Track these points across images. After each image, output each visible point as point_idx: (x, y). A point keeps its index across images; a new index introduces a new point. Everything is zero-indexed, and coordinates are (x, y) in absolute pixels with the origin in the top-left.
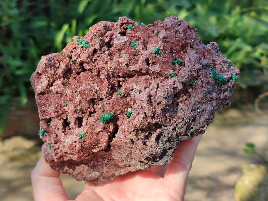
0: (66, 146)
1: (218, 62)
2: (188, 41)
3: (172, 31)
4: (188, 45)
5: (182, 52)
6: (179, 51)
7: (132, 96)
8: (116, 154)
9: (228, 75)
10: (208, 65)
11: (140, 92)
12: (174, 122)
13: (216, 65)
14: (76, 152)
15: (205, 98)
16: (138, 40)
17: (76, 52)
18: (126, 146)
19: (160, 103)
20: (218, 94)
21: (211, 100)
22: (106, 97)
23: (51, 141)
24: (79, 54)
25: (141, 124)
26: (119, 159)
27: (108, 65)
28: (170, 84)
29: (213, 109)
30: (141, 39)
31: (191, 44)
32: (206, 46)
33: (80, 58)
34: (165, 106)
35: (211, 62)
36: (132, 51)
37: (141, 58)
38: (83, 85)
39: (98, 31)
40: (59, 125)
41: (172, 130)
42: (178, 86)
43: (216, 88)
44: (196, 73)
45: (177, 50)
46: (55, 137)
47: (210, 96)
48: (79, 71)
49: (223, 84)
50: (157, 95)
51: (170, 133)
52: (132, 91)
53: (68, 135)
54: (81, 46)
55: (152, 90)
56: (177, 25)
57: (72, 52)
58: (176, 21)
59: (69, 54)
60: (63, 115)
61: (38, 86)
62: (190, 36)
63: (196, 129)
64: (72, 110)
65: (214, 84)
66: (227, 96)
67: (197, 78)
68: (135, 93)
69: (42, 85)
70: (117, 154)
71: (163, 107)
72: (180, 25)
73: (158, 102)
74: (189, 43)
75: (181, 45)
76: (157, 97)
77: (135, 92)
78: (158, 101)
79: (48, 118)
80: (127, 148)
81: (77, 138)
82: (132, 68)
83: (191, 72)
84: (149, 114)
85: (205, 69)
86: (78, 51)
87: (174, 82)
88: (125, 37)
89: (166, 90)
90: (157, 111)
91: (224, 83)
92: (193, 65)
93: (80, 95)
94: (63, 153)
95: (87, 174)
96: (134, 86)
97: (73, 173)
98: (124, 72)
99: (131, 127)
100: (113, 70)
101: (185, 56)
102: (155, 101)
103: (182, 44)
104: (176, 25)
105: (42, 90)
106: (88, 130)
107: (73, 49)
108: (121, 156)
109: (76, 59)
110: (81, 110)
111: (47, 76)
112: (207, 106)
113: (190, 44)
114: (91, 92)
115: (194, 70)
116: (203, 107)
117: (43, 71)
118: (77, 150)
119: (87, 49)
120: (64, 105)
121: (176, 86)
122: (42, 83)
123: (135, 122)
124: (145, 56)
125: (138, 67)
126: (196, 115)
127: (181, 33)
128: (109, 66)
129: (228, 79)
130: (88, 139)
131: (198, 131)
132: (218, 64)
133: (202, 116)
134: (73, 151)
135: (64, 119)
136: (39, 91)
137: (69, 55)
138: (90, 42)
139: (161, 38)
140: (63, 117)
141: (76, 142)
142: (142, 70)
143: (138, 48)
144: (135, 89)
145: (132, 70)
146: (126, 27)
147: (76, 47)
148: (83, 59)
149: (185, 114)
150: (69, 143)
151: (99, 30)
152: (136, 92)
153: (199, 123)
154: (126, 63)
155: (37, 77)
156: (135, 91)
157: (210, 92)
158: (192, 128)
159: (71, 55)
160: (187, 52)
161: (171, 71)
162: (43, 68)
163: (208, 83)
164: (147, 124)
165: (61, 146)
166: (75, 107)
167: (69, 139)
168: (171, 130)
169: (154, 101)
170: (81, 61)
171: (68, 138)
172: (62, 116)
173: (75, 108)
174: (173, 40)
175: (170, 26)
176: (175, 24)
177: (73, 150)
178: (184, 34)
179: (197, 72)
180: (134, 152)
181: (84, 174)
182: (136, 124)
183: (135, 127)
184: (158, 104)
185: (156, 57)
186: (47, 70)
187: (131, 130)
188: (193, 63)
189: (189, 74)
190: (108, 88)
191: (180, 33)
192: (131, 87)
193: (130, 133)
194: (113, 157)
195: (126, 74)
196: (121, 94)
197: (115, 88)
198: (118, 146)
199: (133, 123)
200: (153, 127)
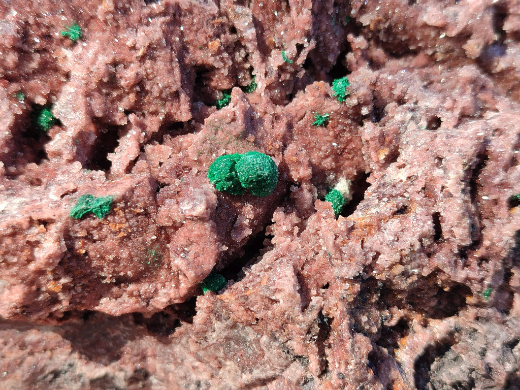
7: (389, 127)
8: (190, 360)
11: (434, 123)
14: (24, 274)
18: (275, 339)
22: (269, 88)
25: (401, 263)
51: (491, 357)
53: (17, 182)
60: (36, 82)
64: (93, 69)
68: (413, 118)
70: (197, 364)
73: (517, 191)
77: (410, 115)
78: (516, 188)
80: (273, 353)
84: (458, 232)
93: (162, 19)
96: (415, 89)
99: (351, 256)
106: (132, 190)
110: (138, 88)
114: (211, 34)
118: (32, 267)
120: (67, 37)
123: (375, 241)
130: (115, 233)
135: (33, 106)
140: (31, 90)
141: (46, 223)
144: (416, 103)
150: (13, 217)
152: (418, 114)
156: (413, 110)
166: (115, 64)
167: (17, 200)
169: (496, 181)
171: (13, 194)
172: (32, 83)
173: (113, 69)
177: (15, 260)
180: (298, 383)
182: (378, 254)
183: (368, 262)
184: (516, 202)
187: (345, 269)
190: (300, 47)
192: (398, 86)
193: (326, 286)
194: (171, 367)
195: (389, 31)
196: (348, 96)
197: (318, 68)
198: (234, 326)
199: (367, 244)
200: (430, 299)
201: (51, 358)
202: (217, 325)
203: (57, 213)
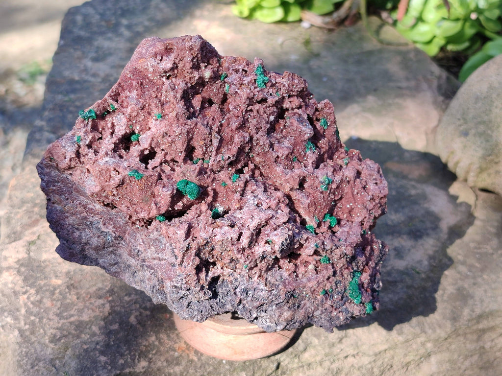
0: (100, 164)
2: (366, 212)
4: (362, 216)
6: (344, 211)
7: (244, 198)
10: (358, 262)
11: (259, 204)
12: (258, 282)
13: (365, 272)
14: (103, 184)
15: (317, 295)
16: (317, 146)
17: (242, 78)
20: (333, 306)
21: (321, 303)
24: (243, 83)
27: (258, 133)
33: (239, 89)
34: (271, 253)
35: (364, 264)
36: (300, 151)
37: (302, 170)
40: (120, 131)
42: (309, 248)
46: (97, 137)
48: (216, 100)
49: (350, 301)
50: (279, 230)
52: (251, 194)
53: (115, 154)
54: (255, 77)
55: (277, 218)
57: (237, 71)
61: (153, 59)
62: (374, 209)
64: (159, 131)
65: (342, 290)
67: (335, 262)
69: (158, 63)
70: (142, 243)
71: (270, 250)
72: (377, 184)
75: (354, 207)
76: (275, 232)
77: (253, 198)
78: (271, 237)
79: (116, 107)
81: (127, 171)
82: (281, 169)
83: (337, 248)
84: (245, 242)
86: (246, 79)
87: (308, 238)
88: (311, 127)
90: (256, 248)
91: (353, 301)
92: (347, 245)
98: (265, 162)
101: (346, 224)
103: (358, 207)
105: (151, 69)
106: (151, 176)
107: (243, 70)
108: (144, 250)
109: (234, 84)
112: (308, 305)
114: (203, 138)
116: (305, 302)
120: (155, 116)
124: (309, 172)
126: (288, 303)
129: (361, 303)
133: (292, 311)
135: (134, 130)
136: (147, 65)
138: (270, 86)
139: (345, 174)
143: (309, 155)
144: (257, 195)
146: (321, 117)
147: (247, 71)
148: (241, 93)
149: (280, 287)
152: (256, 199)
153: (280, 316)
154: (280, 155)
157: (328, 294)
159: (232, 74)
160: (352, 223)
161: (315, 222)
163: (338, 282)
165: (91, 156)
166: (167, 133)
167: (113, 160)
170: (237, 92)
171: (113, 157)
172: (136, 125)
181: (67, 220)
182: (216, 235)
184: (267, 242)
186: (187, 54)
187: (203, 235)
190: (229, 158)
192: (255, 186)
193: (196, 237)
195: (264, 167)
196: (236, 182)
197: (234, 167)
198: (160, 235)
199: (215, 230)
202: (155, 233)
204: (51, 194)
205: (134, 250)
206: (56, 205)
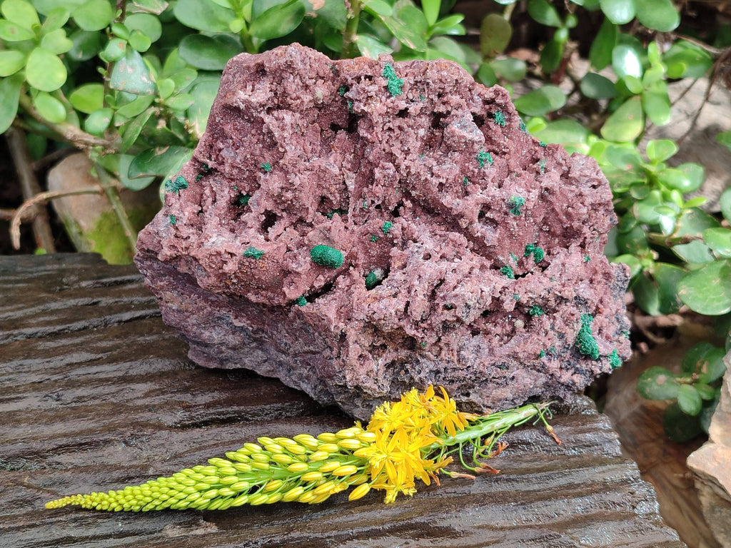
0: (206, 247)
1: (606, 311)
2: (586, 229)
3: (573, 188)
4: (580, 237)
5: (557, 240)
6: (553, 234)
7: (406, 252)
9: (606, 347)
10: (586, 303)
11: (428, 257)
12: (446, 360)
13: (600, 313)
14: (217, 273)
15: (534, 359)
16: (496, 153)
17: (366, 88)
18: (321, 336)
19: (452, 308)
20: (561, 368)
21: (543, 369)
22: (354, 216)
23: (181, 215)
24: (369, 94)
25: (383, 319)
26: (283, 345)
27: (405, 159)
28: (494, 288)
29: (530, 388)
30: (503, 156)
31: (587, 240)
32: (610, 263)
33: (365, 105)
34: (454, 321)
35: (596, 302)
36: (471, 168)
37: (478, 196)
38: (328, 157)
39: (441, 80)
40: (222, 197)
41: (431, 371)
42: (507, 301)
43: (568, 355)
44: (556, 301)
45: (552, 230)
46: (196, 211)
47: (546, 362)
48: (340, 124)
49: (584, 357)
50: (458, 289)
52: (414, 244)
53: (223, 229)
54: (384, 83)
55: (455, 271)
56: (589, 184)
57: (358, 79)
58: (594, 175)
59: (350, 79)
60: (244, 184)
61: (241, 92)
62: (596, 223)
63: (472, 402)
64: (271, 188)
65: (569, 345)
66: (574, 384)
67: (550, 311)
68: (417, 251)
69: (249, 96)
70: (287, 335)
71: (451, 319)
72: (594, 187)
73: (448, 303)
74: (584, 234)
75: (567, 227)
76: (453, 293)
78: (448, 301)
79: (210, 167)
80: (319, 341)
81: (242, 251)
82: (447, 200)
83: (549, 293)
84: (414, 313)
85: (576, 305)
86: (373, 89)
87: (504, 288)
88: (479, 131)
89: (480, 291)
90: (433, 318)
91: (588, 357)
92: (562, 284)
93: (309, 172)
94: (188, 254)
95: (195, 325)
96: (425, 236)
97: (167, 302)
98: (425, 196)
99: (362, 310)
100: (408, 175)
101: (558, 253)
102: (444, 298)
103: (572, 226)
104: (588, 181)
105: (242, 106)
106: (274, 250)
107: (366, 77)
108: (292, 343)
109: (357, 100)
111: (274, 87)
112: (525, 375)
113: (586, 238)
114: (332, 183)
115: (557, 293)
116: (518, 372)
117: (274, 72)
118: (221, 271)
119: (392, 98)
120: (263, 168)
121: (503, 297)
122: (252, 91)
123: (375, 306)
124: (489, 196)
125: (460, 207)
126: (495, 378)
127: (585, 206)
128: (406, 162)
129: (601, 356)
130: (261, 268)
131: (472, 407)
132: (604, 313)
133: (504, 387)
134: (213, 268)
135: (240, 192)
136: (236, 102)
137: (347, 80)
138: (408, 89)
139: (543, 185)
140: (241, 186)
141: (232, 255)
142: (462, 217)
143: (486, 171)
144: (422, 244)
145: (442, 204)
146: (493, 111)
147: (372, 77)
148: (369, 111)
149: (478, 361)
150: (218, 247)
151: (443, 80)
152: (420, 250)
153: (488, 397)
154: (444, 181)
155: (252, 71)
156: (419, 248)
157: (551, 355)
158: (468, 395)
159: (352, 85)
160: (567, 247)
161: (512, 261)
162: (279, 66)
163: (561, 336)
164: (396, 327)
165: (193, 239)
166: (282, 188)
167: (221, 239)
168: (427, 371)
169: (442, 295)
170: (363, 110)
171: (220, 235)
173: (280, 191)
174: (562, 206)
175: (575, 176)
176: (587, 179)
177: (214, 266)
178: (588, 210)
179: (558, 301)
180: (326, 358)
181: (188, 319)
182: (375, 312)
183: (369, 315)
184: (446, 307)
185: (506, 213)
186: (284, 75)
187: (357, 315)
188: (564, 278)
189: (543, 294)
191: (582, 203)
192: (417, 233)
193: (349, 320)
194: (275, 332)
195: (425, 201)
196: (389, 233)
197: (383, 210)
198: (305, 323)
199: (371, 306)
200: (399, 339)
201: (219, 311)
202: (298, 321)
203: (238, 252)
204: (161, 292)
205: (280, 344)
206: (170, 304)
